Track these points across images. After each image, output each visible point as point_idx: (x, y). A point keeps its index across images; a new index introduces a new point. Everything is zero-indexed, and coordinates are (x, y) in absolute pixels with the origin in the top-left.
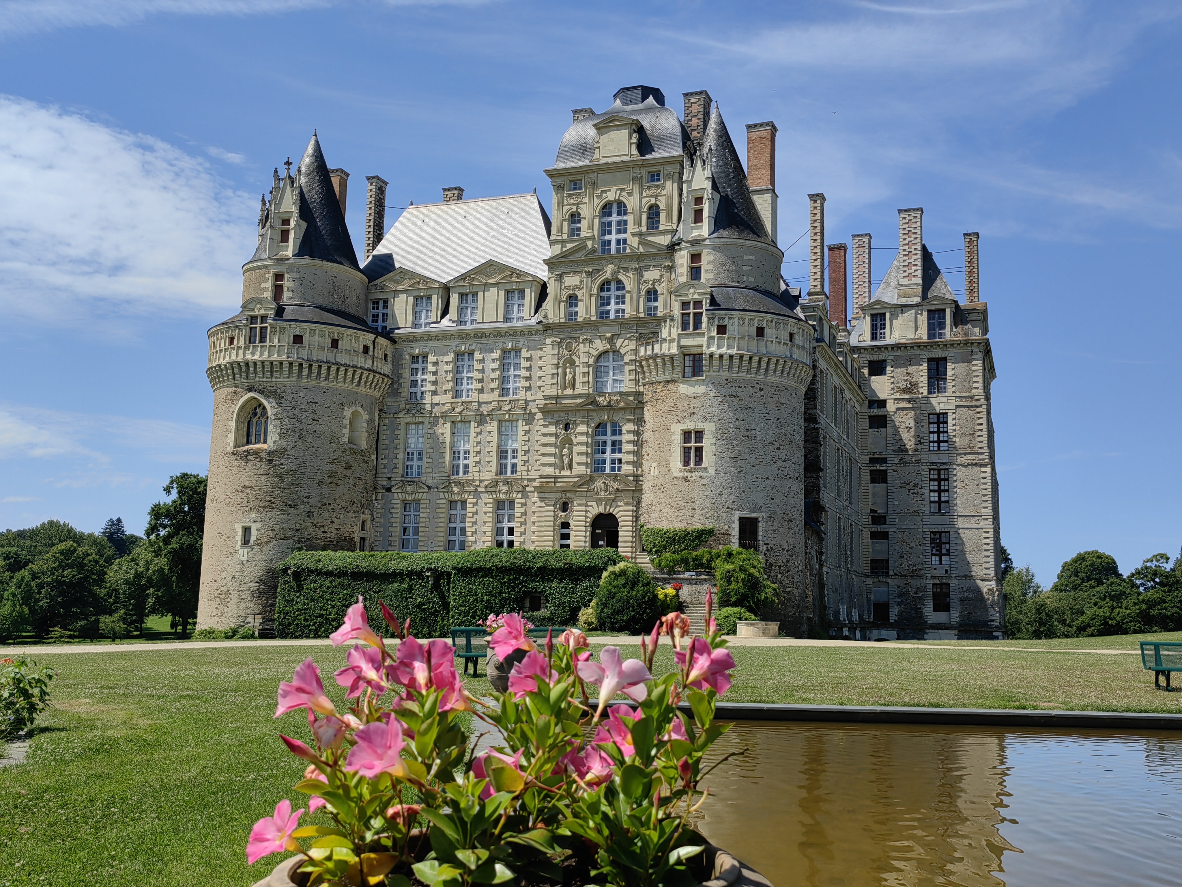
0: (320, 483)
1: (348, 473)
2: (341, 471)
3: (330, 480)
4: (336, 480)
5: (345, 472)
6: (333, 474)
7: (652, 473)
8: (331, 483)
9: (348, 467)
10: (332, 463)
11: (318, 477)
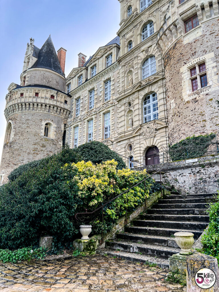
0: (29, 153)
1: (44, 149)
2: (39, 148)
3: (33, 152)
4: (37, 152)
5: (42, 148)
6: (35, 149)
7: (172, 107)
8: (34, 153)
9: (44, 146)
10: (35, 145)
11: (28, 151)
